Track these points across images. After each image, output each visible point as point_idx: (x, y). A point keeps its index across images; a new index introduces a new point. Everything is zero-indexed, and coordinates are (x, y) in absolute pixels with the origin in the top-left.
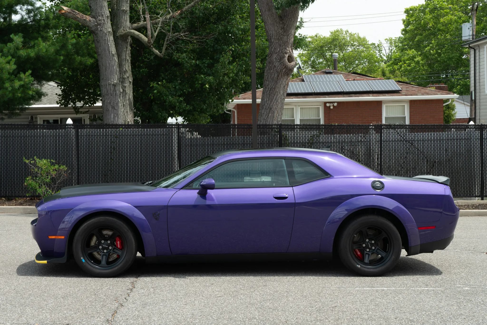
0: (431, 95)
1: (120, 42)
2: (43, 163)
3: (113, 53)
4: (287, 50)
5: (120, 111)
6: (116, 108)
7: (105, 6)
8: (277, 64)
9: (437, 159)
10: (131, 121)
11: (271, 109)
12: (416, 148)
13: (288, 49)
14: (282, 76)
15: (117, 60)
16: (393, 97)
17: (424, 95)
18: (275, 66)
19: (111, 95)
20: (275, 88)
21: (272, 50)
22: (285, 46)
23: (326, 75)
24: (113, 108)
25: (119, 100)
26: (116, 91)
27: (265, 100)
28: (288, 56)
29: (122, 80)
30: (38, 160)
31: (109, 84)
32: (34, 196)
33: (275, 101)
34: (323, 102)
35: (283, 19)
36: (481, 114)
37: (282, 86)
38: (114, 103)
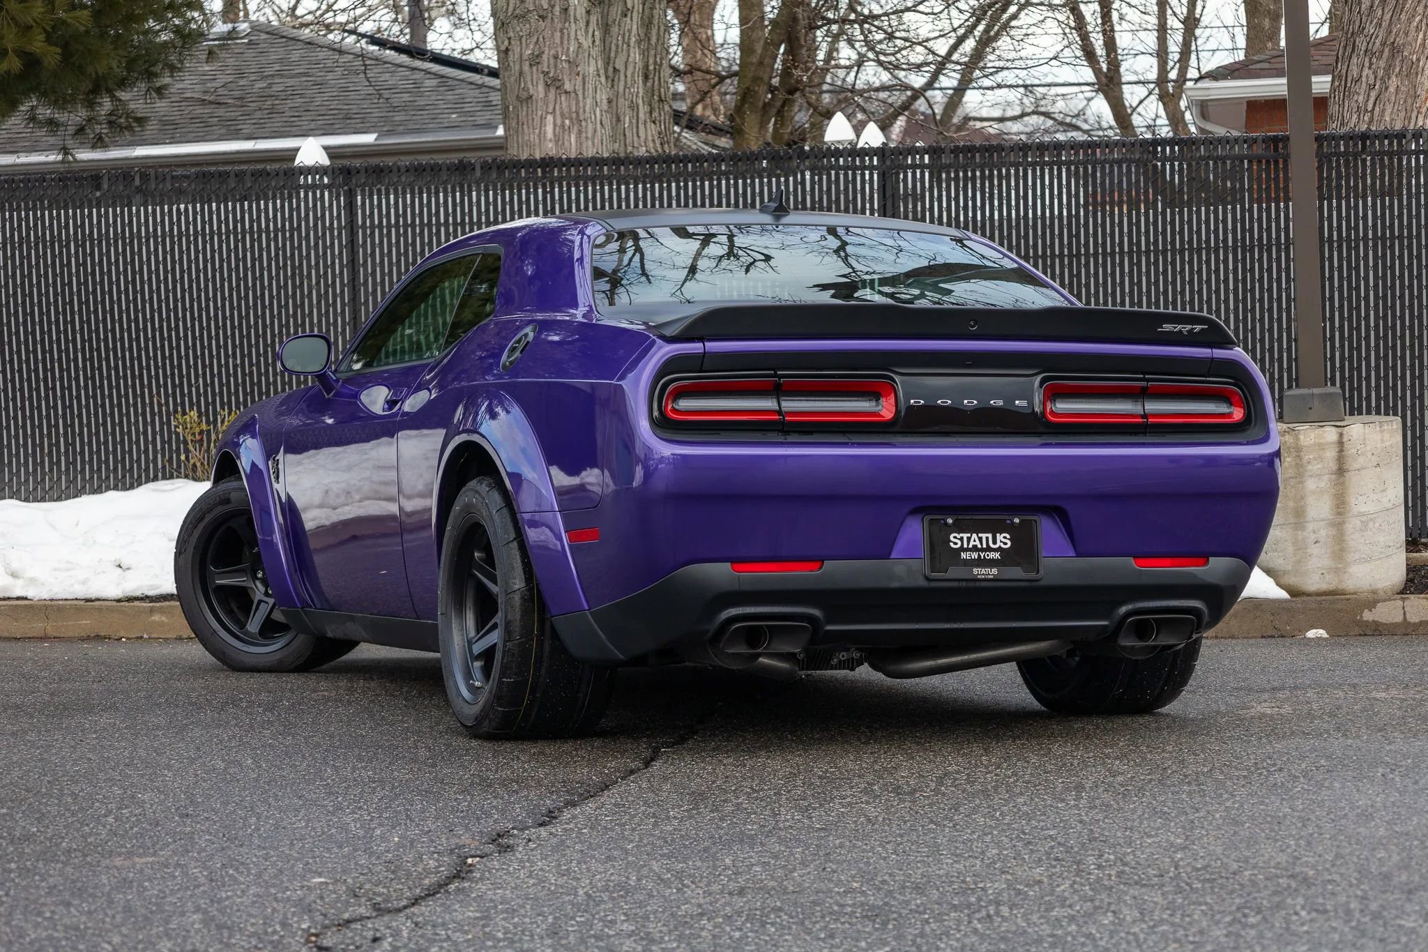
5: (589, 101)
19: (543, 18)
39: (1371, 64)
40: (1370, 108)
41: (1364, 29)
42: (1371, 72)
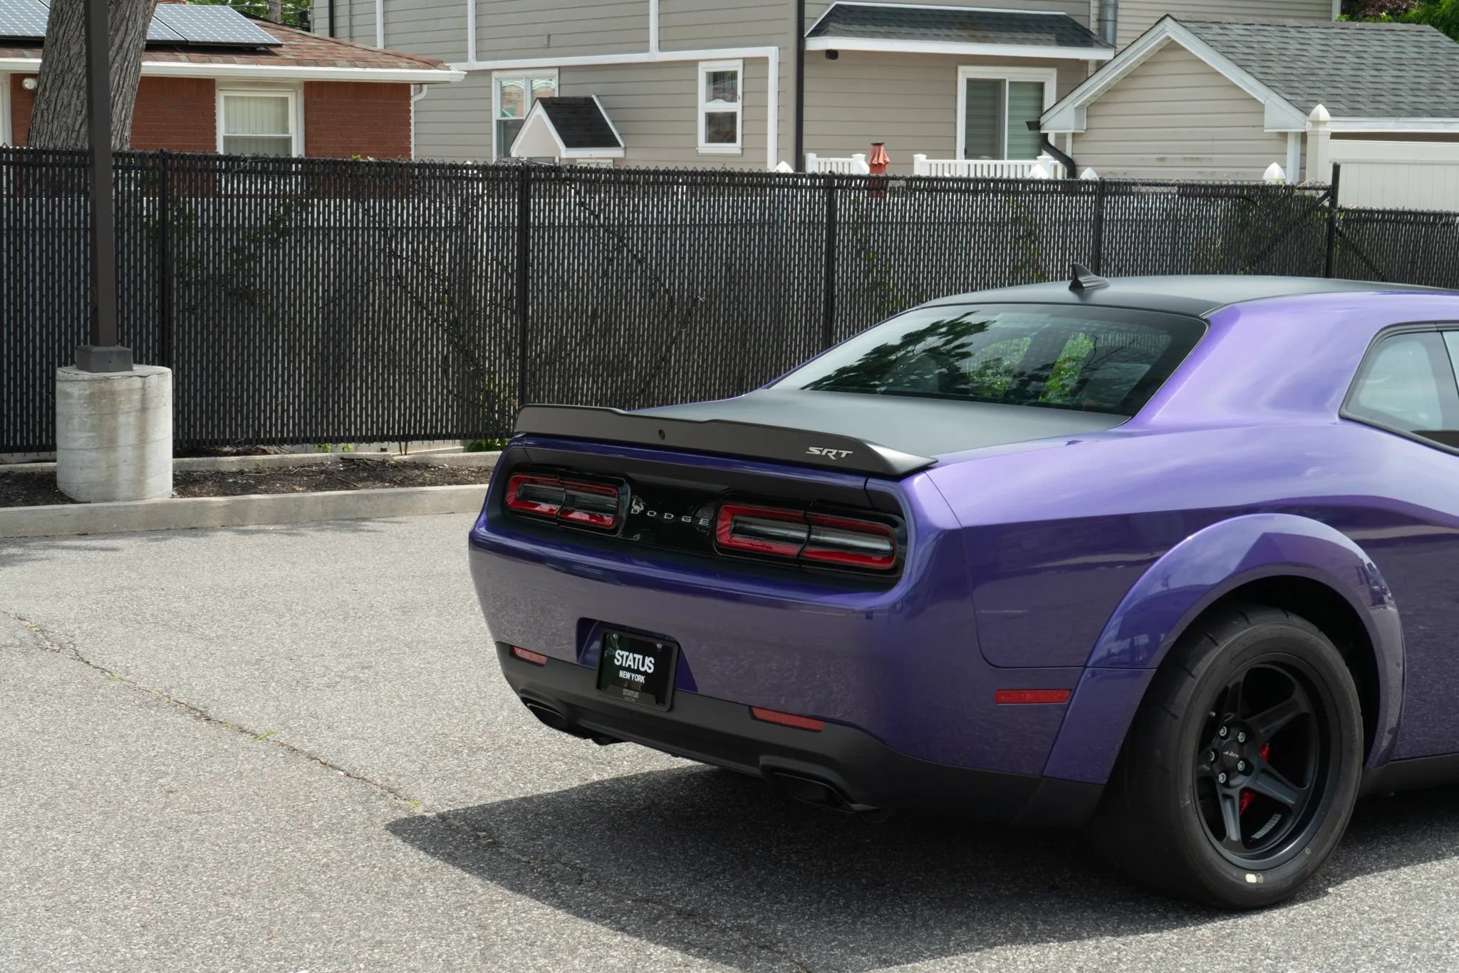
0: (380, 67)
9: (702, 294)
12: (636, 256)
16: (260, 67)
34: (10, 72)
39: (78, 96)
40: (77, 128)
41: (72, 69)
42: (78, 102)
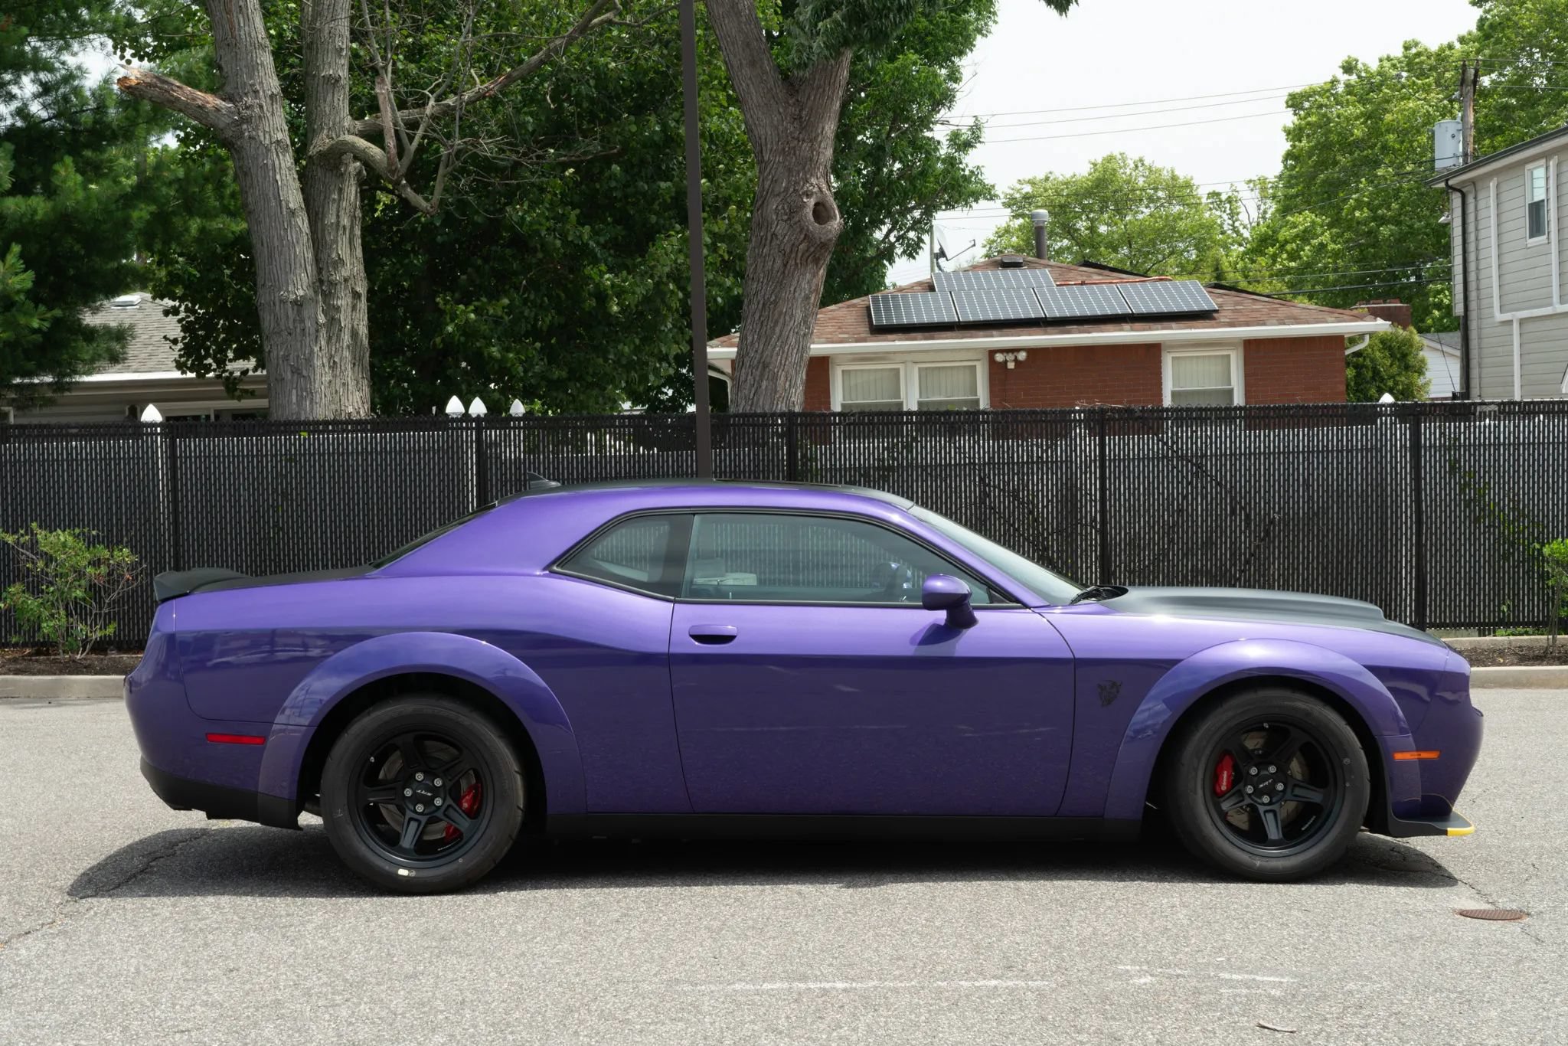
0: (1308, 323)
1: (319, 173)
2: (59, 541)
3: (291, 205)
4: (812, 185)
5: (318, 382)
6: (305, 373)
7: (262, 64)
8: (780, 228)
9: (1279, 513)
10: (358, 413)
11: (765, 366)
12: (1212, 480)
13: (813, 181)
14: (796, 264)
15: (305, 226)
16: (1193, 331)
17: (1284, 324)
18: (774, 235)
19: (290, 334)
20: (775, 303)
21: (766, 186)
22: (805, 174)
23: (1000, 272)
24: (296, 371)
25: (316, 349)
26: (302, 321)
27: (750, 338)
28: (816, 205)
29: (324, 286)
30: (41, 535)
31: (281, 301)
32: (43, 644)
33: (779, 344)
34: (985, 349)
35: (797, 91)
36: (1484, 381)
37: (800, 296)
38: (298, 356)
